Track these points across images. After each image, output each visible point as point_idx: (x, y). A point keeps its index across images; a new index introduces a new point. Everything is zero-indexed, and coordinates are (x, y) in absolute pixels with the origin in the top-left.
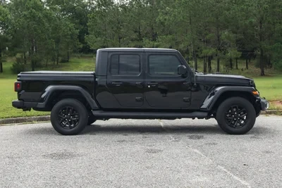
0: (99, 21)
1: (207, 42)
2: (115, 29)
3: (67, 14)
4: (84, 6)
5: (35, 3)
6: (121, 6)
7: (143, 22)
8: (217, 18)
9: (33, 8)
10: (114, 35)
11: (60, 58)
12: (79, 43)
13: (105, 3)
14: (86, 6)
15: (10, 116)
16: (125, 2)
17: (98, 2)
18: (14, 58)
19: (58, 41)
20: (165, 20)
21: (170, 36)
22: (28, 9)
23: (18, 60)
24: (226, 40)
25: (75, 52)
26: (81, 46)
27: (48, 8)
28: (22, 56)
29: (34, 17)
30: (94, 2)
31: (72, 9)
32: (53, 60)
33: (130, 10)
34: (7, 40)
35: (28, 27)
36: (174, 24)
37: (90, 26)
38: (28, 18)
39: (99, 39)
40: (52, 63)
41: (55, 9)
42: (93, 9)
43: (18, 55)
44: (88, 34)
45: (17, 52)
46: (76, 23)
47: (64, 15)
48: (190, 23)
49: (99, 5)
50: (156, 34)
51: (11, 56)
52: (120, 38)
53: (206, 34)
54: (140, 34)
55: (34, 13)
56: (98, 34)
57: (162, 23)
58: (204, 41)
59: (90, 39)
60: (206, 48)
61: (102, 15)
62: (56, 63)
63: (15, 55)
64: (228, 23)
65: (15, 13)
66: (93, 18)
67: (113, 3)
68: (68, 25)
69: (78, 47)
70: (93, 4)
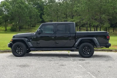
0: (49, 9)
1: (96, 19)
2: (56, 13)
3: (35, 6)
4: (43, 2)
5: (21, 1)
6: (59, 3)
7: (68, 10)
8: (100, 9)
9: (20, 3)
10: (55, 16)
11: (32, 25)
12: (40, 19)
13: (52, 1)
14: (44, 2)
15: (6, 49)
16: (60, 1)
17: (49, 1)
18: (11, 25)
19: (31, 18)
20: (77, 9)
21: (79, 17)
22: (18, 3)
23: (13, 25)
24: (104, 19)
25: (38, 22)
26: (41, 20)
27: (27, 3)
28: (15, 24)
29: (21, 7)
30: (47, 1)
31: (38, 4)
32: (29, 26)
33: (62, 5)
34: (8, 17)
35: (18, 11)
36: (81, 11)
37: (45, 11)
38: (18, 7)
39: (49, 17)
40: (28, 27)
41: (30, 4)
42: (47, 4)
43: (13, 23)
44: (44, 15)
45: (13, 22)
46: (39, 10)
47: (34, 6)
48: (88, 11)
49: (49, 2)
50: (74, 16)
51: (10, 24)
52: (58, 17)
53: (95, 16)
54: (66, 16)
55: (21, 5)
56: (48, 15)
57: (76, 11)
58: (94, 19)
59: (45, 17)
60: (95, 22)
61: (50, 7)
62: (30, 27)
63: (12, 23)
64: (105, 11)
65: (12, 5)
66: (46, 8)
67: (55, 1)
68: (35, 11)
69: (40, 20)
70: (47, 2)
